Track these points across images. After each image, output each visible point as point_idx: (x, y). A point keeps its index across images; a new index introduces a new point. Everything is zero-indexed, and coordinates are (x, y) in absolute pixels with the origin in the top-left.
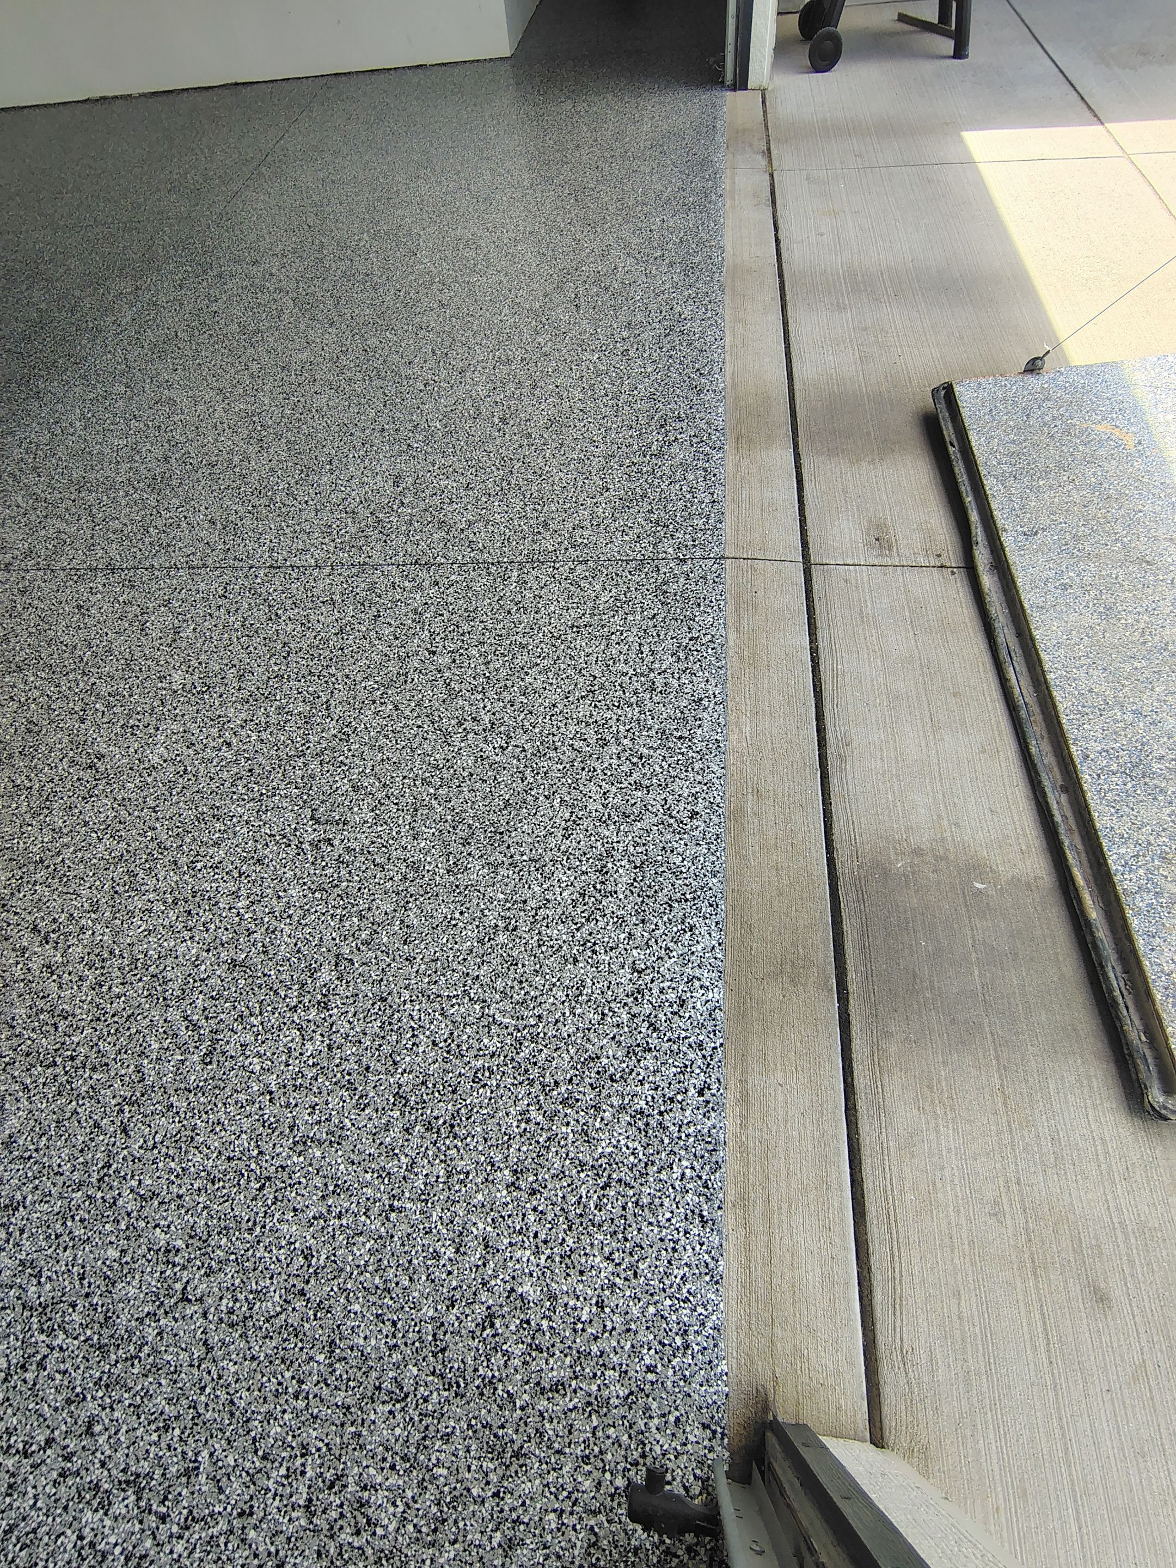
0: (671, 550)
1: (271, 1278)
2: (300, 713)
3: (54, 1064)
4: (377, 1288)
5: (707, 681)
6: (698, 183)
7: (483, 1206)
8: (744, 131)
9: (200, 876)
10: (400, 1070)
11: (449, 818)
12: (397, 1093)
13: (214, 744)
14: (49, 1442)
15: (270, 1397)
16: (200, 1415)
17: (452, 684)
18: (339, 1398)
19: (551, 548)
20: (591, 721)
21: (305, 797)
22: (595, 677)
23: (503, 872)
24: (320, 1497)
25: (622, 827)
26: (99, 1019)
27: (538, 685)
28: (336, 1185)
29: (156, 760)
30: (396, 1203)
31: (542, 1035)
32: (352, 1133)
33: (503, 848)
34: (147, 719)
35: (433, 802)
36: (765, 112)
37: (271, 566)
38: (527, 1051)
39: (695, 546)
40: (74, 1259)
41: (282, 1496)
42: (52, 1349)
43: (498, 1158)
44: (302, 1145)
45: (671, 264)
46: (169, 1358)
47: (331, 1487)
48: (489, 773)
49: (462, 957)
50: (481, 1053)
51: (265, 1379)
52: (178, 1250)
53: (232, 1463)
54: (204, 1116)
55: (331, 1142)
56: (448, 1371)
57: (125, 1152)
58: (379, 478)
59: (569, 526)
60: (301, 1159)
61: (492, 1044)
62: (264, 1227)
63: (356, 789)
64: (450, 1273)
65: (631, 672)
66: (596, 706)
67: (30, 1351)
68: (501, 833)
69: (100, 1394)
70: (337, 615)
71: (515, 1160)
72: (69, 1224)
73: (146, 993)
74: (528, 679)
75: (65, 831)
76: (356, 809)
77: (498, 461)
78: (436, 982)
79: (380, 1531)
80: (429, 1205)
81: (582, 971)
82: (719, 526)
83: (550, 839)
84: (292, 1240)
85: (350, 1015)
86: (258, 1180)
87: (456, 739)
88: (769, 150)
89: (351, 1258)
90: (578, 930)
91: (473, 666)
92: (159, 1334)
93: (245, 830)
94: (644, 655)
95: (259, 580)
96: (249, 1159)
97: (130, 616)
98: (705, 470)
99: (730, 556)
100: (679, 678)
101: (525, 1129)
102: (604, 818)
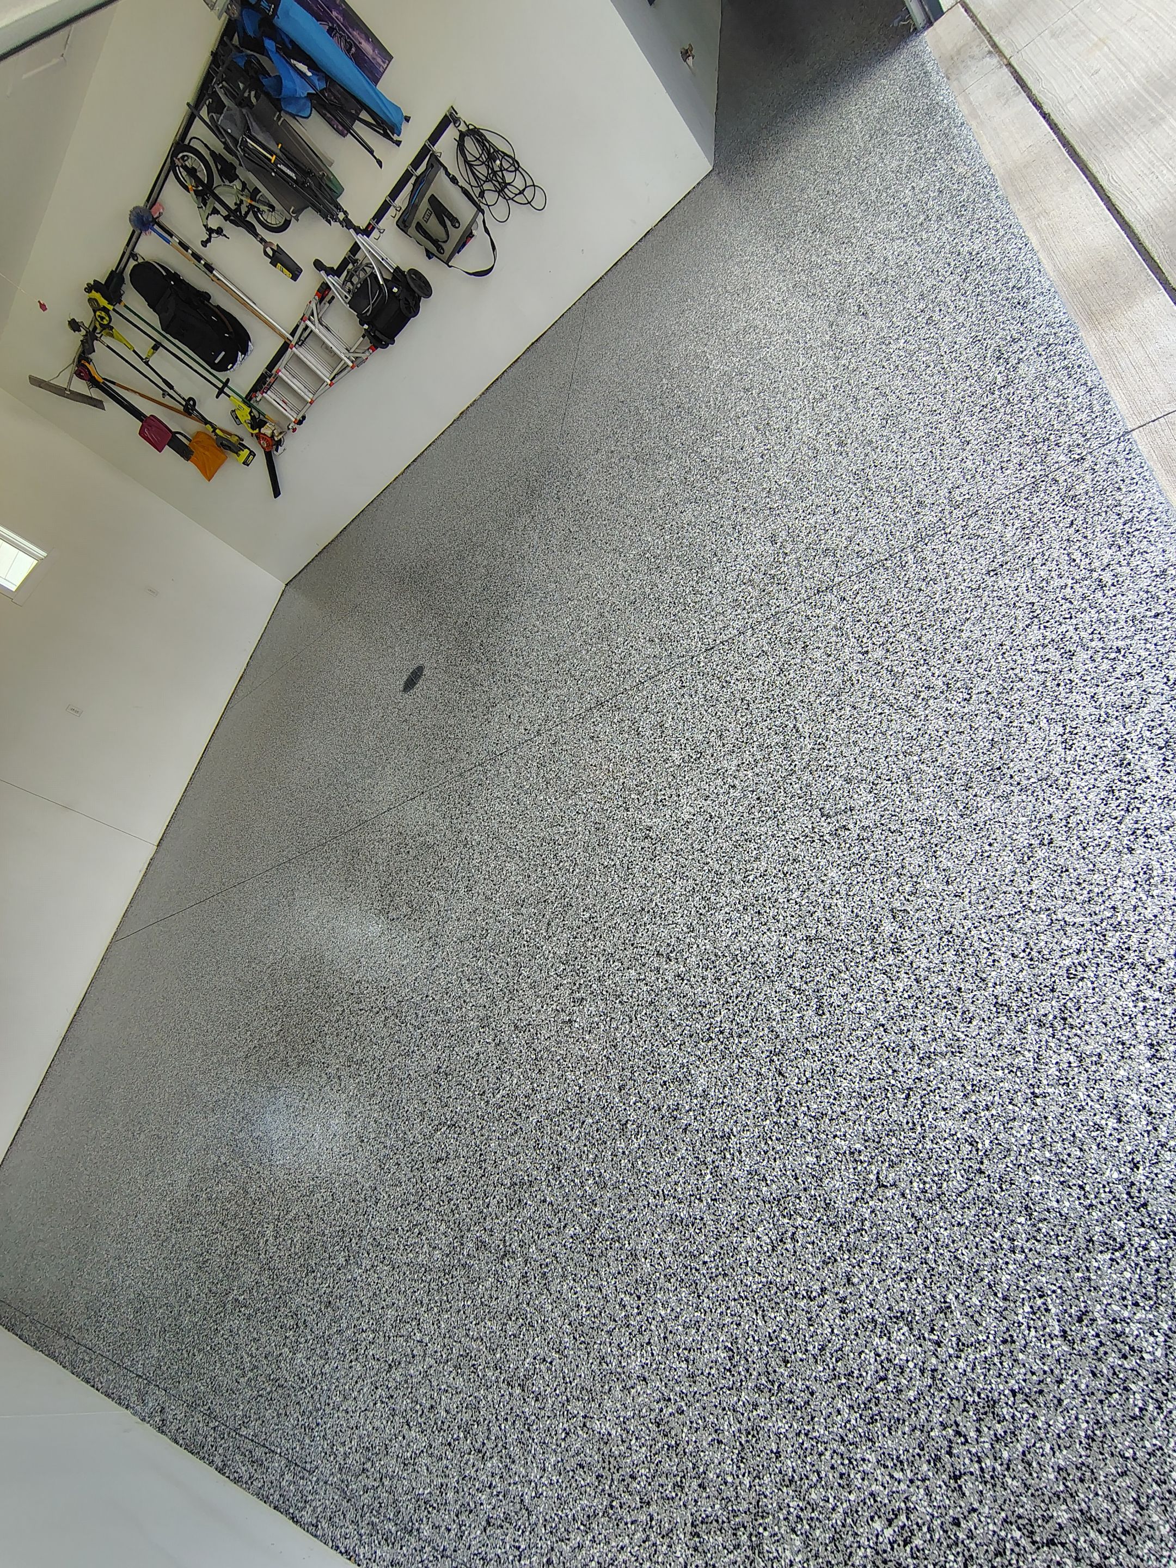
0: (1062, 458)
1: (948, 1163)
2: (777, 743)
3: (711, 1038)
4: (1050, 1160)
5: (1164, 551)
6: (933, 131)
7: (1129, 1080)
8: (959, 52)
9: (755, 885)
10: (990, 985)
11: (942, 774)
12: (997, 1003)
13: (722, 791)
14: (823, 1290)
15: (988, 1253)
16: (933, 1269)
17: (894, 668)
18: (1055, 1250)
19: (935, 520)
20: (1046, 642)
21: (810, 802)
22: (1033, 604)
23: (1015, 799)
24: (1073, 1328)
25: (1127, 719)
26: (728, 1002)
27: (977, 635)
28: (973, 1085)
29: (687, 817)
30: (1037, 1091)
31: (1124, 923)
32: (970, 1043)
33: (1007, 779)
34: (669, 792)
35: (921, 766)
36: (973, 17)
37: (706, 650)
38: (1114, 940)
39: (1088, 440)
40: (784, 1166)
41: (1035, 1328)
42: (797, 1228)
43: (1126, 1037)
44: (927, 1058)
45: (939, 218)
46: (889, 1228)
47: (1080, 1320)
48: (963, 725)
49: (1007, 880)
50: (1066, 953)
51: (977, 1239)
52: (860, 1152)
53: (978, 1303)
54: (837, 1053)
55: (952, 1052)
56: (1157, 1222)
57: (788, 1088)
58: (758, 545)
59: (943, 492)
60: (932, 1070)
61: (1075, 943)
62: (923, 1125)
63: (848, 781)
64: (1120, 1140)
65: (1070, 582)
66: (1045, 627)
67: (782, 1230)
68: (999, 768)
69: (846, 1257)
70: (772, 660)
71: (1147, 1035)
72: (770, 1142)
73: (753, 977)
74: (964, 635)
75: (649, 884)
76: (856, 796)
77: (851, 478)
78: (992, 907)
79: (1146, 1356)
80: (1071, 1087)
81: (1143, 857)
82: (1106, 408)
83: (1052, 756)
84: (953, 1132)
85: (924, 952)
86: (902, 1091)
87: (920, 711)
88: (994, 45)
89: (1013, 1140)
90: (1120, 823)
91: (906, 647)
92: (872, 1212)
93: (774, 842)
94: (1078, 561)
95: (702, 664)
96: (887, 1077)
97: (626, 729)
98: (1066, 368)
99: (1135, 427)
100: (1128, 564)
101: (1145, 1007)
102: (1102, 719)
